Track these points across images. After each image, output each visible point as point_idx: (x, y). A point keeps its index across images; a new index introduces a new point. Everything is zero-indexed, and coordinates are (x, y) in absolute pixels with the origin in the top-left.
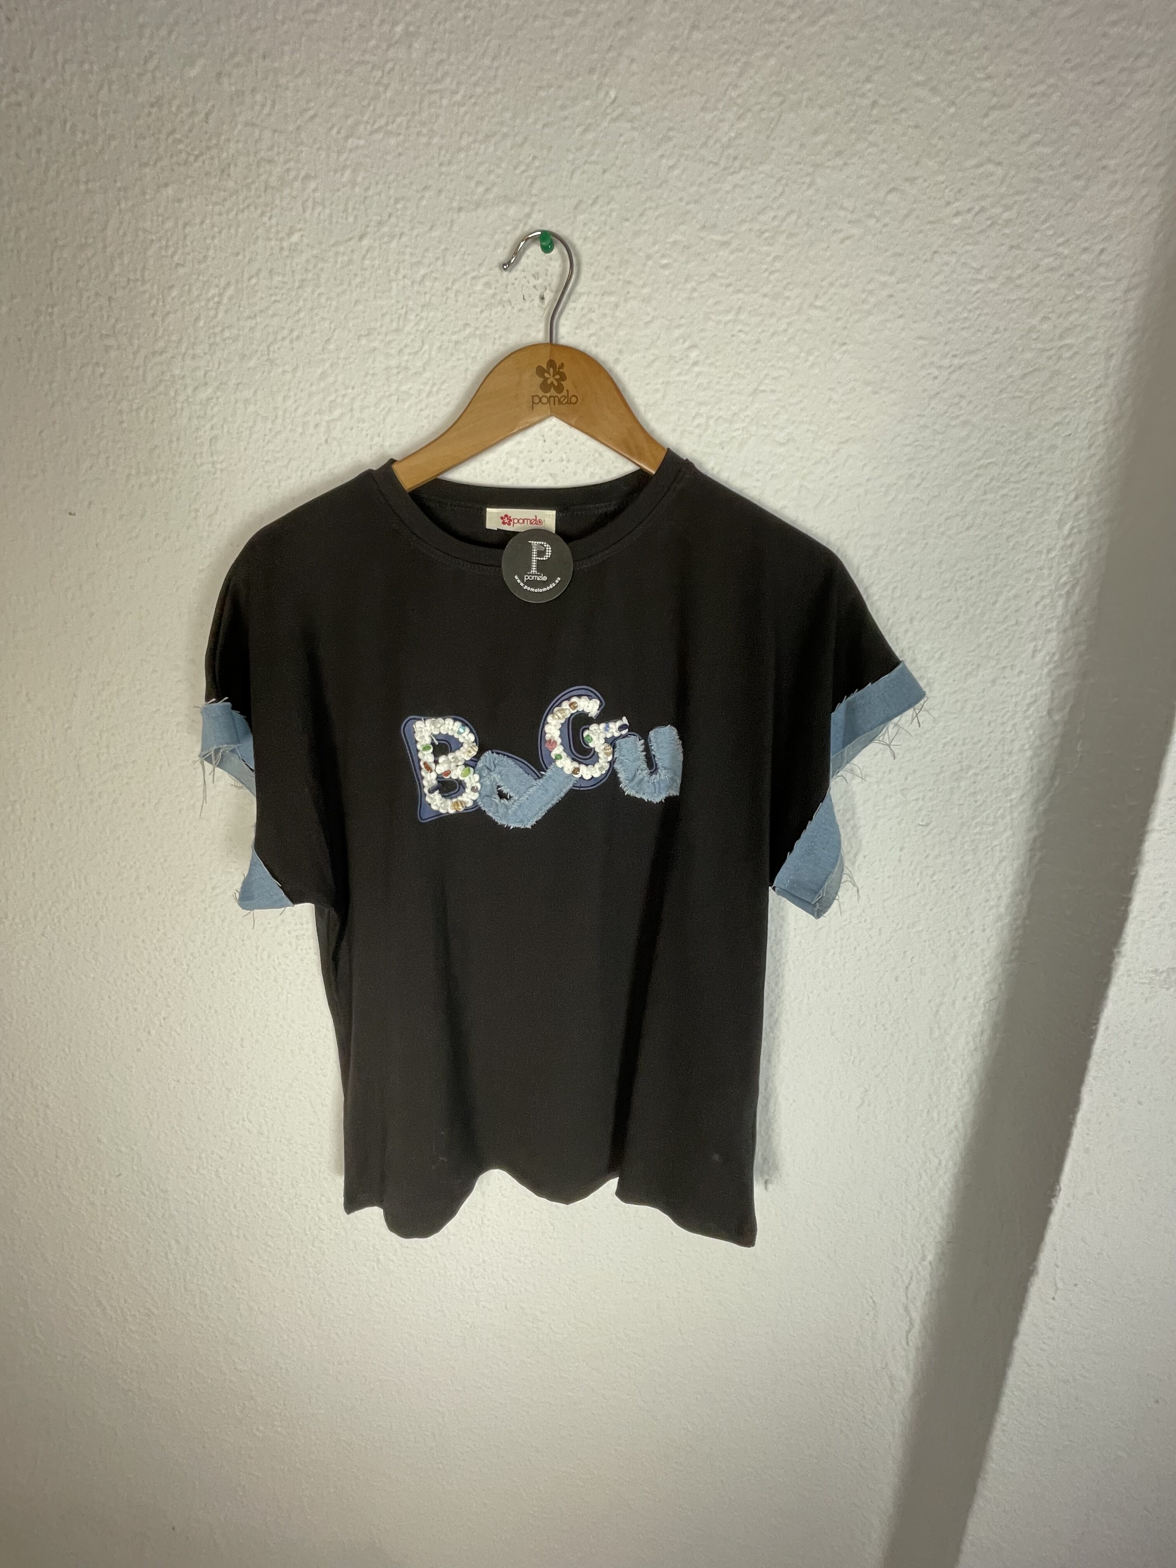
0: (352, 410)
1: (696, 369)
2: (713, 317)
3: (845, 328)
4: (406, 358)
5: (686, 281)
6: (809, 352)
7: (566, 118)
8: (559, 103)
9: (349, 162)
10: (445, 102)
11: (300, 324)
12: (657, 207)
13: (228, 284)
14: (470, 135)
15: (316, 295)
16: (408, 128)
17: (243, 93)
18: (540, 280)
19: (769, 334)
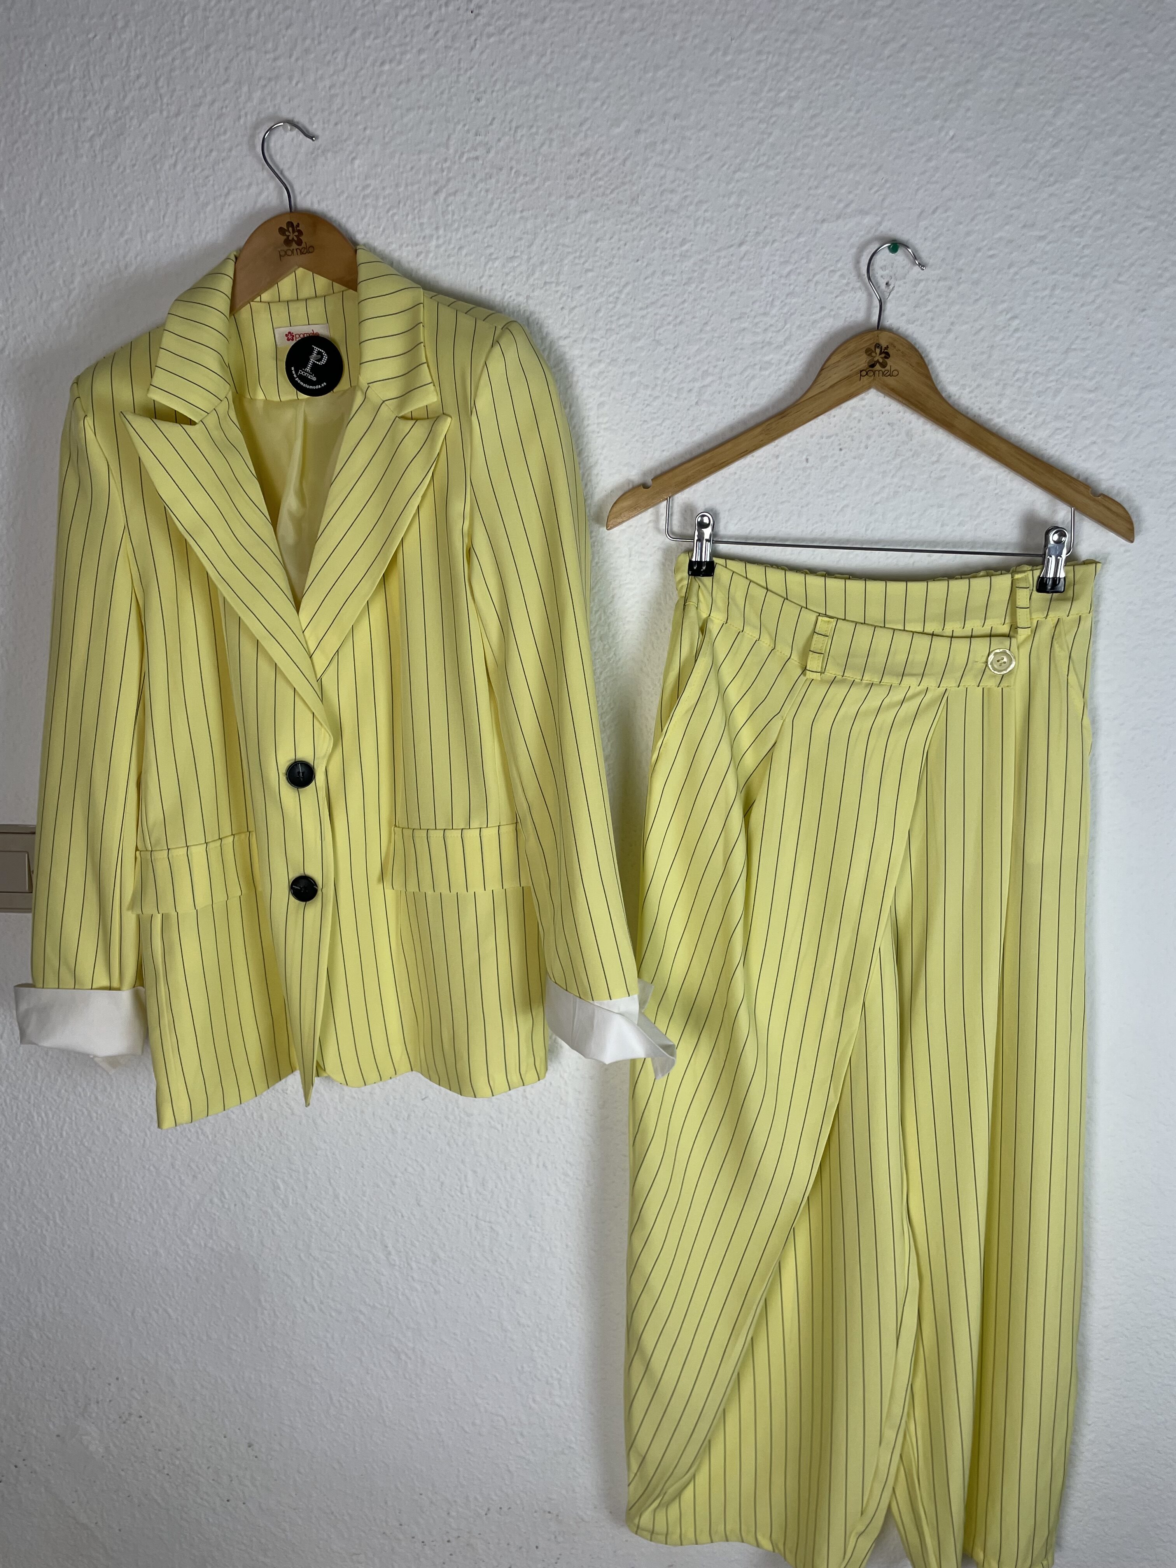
0: (721, 378)
1: (1017, 335)
2: (1032, 293)
3: (1144, 297)
4: (770, 335)
5: (1009, 268)
6: (1115, 317)
7: (913, 152)
8: (908, 141)
9: (735, 190)
10: (816, 143)
11: (684, 311)
12: (986, 213)
13: (627, 284)
14: (834, 166)
15: (698, 290)
16: (785, 163)
17: (655, 143)
18: (887, 271)
19: (1079, 305)
